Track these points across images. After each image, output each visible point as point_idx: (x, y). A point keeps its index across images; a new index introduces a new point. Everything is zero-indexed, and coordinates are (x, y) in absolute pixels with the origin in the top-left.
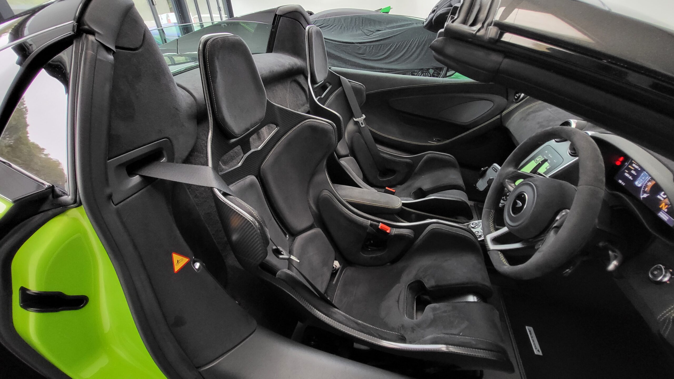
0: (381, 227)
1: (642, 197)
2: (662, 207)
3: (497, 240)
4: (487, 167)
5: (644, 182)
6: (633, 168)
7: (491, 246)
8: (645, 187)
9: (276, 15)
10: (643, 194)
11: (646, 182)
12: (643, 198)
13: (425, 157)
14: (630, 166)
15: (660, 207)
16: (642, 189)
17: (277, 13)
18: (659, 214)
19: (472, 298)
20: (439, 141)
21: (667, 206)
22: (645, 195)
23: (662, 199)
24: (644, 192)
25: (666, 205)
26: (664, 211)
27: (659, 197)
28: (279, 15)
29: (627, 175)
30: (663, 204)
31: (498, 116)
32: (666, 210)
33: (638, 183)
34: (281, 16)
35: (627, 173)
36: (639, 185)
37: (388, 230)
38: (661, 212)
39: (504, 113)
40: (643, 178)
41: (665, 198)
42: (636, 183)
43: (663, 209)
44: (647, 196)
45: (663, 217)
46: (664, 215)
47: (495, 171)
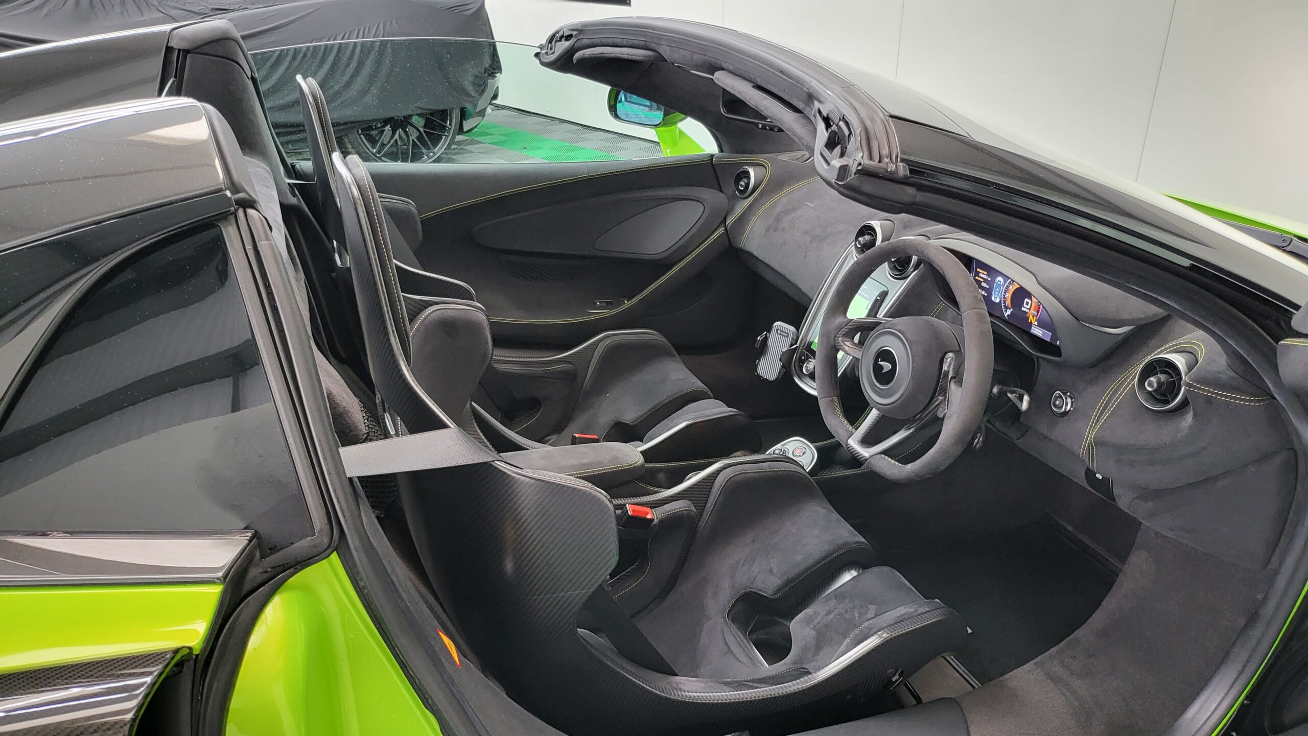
0: (633, 511)
1: (1006, 315)
2: (1031, 322)
3: (869, 440)
4: (765, 333)
6: (982, 280)
7: (865, 452)
8: (1005, 301)
9: (169, 50)
10: (1007, 311)
12: (1008, 315)
13: (600, 349)
14: (977, 278)
16: (1003, 305)
17: (172, 44)
18: (1032, 330)
19: (847, 576)
20: (609, 305)
21: (1035, 318)
22: (1009, 312)
23: (1027, 311)
24: (1007, 308)
25: (1034, 316)
26: (1035, 325)
27: (1023, 309)
28: (179, 50)
30: (1031, 317)
31: (721, 230)
32: (1036, 323)
33: (996, 297)
34: (187, 52)
36: (998, 301)
37: (647, 514)
38: (1033, 328)
39: (730, 221)
40: (998, 290)
41: (1030, 309)
42: (993, 298)
43: (1033, 323)
44: (1011, 312)
45: (1037, 333)
46: (1037, 330)
47: (785, 336)
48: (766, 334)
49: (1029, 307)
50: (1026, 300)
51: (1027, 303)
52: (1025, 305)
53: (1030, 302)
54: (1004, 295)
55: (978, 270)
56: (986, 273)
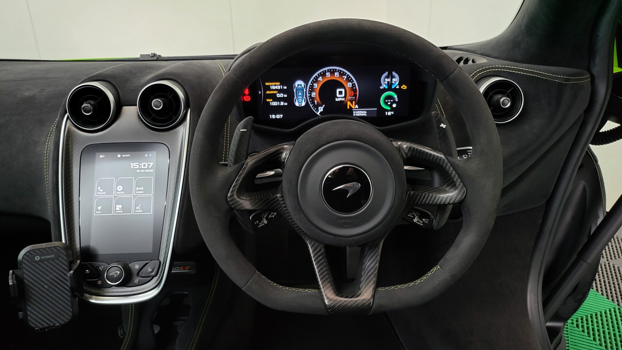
1: (318, 113)
2: (350, 106)
5: (306, 97)
6: (275, 92)
8: (313, 102)
10: (317, 110)
11: (308, 95)
12: (321, 113)
14: (268, 92)
15: (348, 108)
16: (311, 105)
18: (354, 115)
21: (354, 102)
22: (321, 109)
23: (343, 99)
24: (317, 107)
25: (352, 103)
26: (356, 108)
27: (337, 100)
29: (275, 104)
30: (349, 103)
32: (357, 106)
33: (300, 102)
35: (271, 102)
36: (303, 104)
38: (354, 112)
40: (300, 94)
41: (345, 97)
42: (297, 104)
43: (353, 107)
44: (323, 109)
45: (360, 115)
46: (360, 112)
47: (53, 259)
48: (13, 273)
49: (343, 95)
50: (338, 90)
51: (341, 93)
52: (338, 95)
53: (343, 90)
54: (310, 96)
55: (267, 84)
56: (279, 84)
